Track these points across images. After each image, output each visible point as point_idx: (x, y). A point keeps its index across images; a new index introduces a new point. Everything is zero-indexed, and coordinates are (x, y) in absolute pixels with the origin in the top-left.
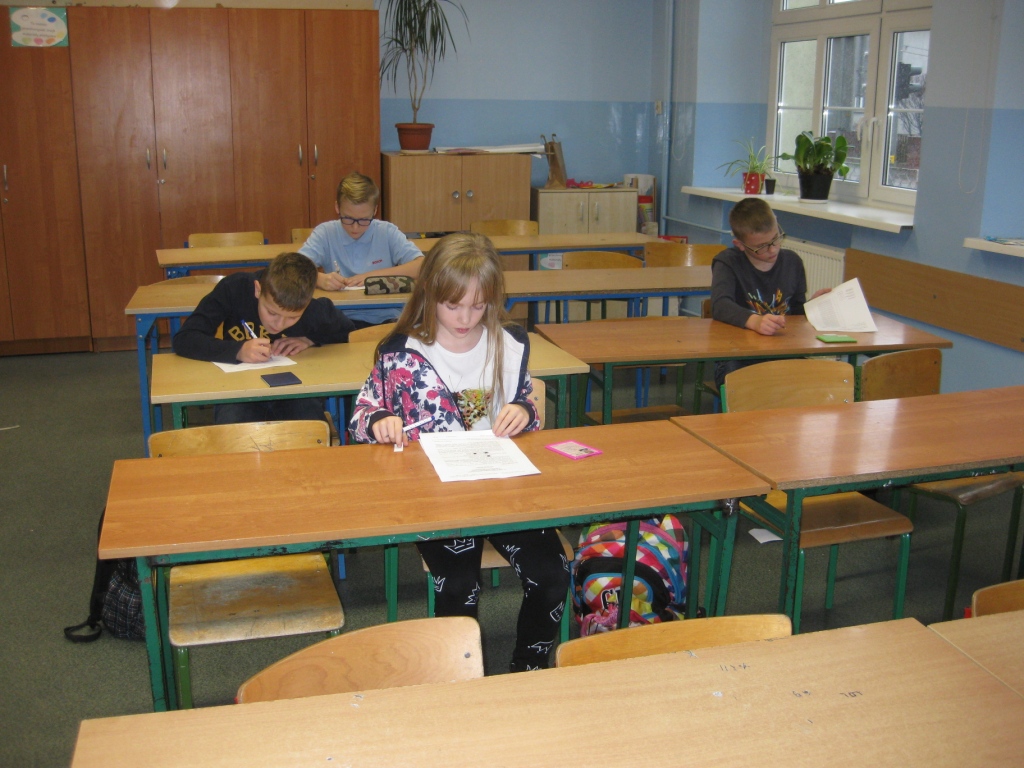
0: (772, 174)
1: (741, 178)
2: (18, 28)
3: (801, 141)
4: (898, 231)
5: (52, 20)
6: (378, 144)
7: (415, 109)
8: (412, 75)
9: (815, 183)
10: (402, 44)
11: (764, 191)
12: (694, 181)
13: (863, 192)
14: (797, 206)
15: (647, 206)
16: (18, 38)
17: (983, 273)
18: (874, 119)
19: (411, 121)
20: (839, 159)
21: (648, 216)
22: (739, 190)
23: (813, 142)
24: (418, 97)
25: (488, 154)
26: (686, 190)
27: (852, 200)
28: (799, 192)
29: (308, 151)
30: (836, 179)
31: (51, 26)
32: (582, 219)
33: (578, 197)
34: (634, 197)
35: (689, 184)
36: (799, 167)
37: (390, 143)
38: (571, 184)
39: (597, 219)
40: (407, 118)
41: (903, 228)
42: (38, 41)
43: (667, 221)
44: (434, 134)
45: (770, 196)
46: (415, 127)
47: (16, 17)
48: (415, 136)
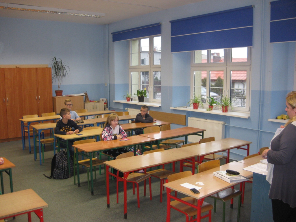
0: (132, 97)
1: (126, 98)
3: (138, 91)
4: (159, 107)
6: (52, 95)
7: (59, 88)
8: (58, 81)
9: (141, 99)
10: (56, 74)
11: (130, 101)
12: (116, 99)
13: (150, 100)
14: (138, 103)
15: (105, 105)
17: (173, 113)
18: (151, 87)
19: (58, 90)
20: (145, 94)
21: (106, 107)
22: (125, 101)
23: (140, 91)
24: (60, 84)
25: (75, 96)
26: (114, 101)
27: (148, 102)
28: (138, 101)
29: (38, 97)
30: (145, 98)
32: (93, 108)
33: (92, 104)
34: (103, 103)
35: (115, 100)
36: (138, 96)
37: (54, 95)
38: (91, 101)
39: (96, 108)
40: (57, 89)
41: (159, 106)
43: (110, 108)
44: (63, 93)
45: (132, 102)
46: (59, 91)
48: (59, 93)
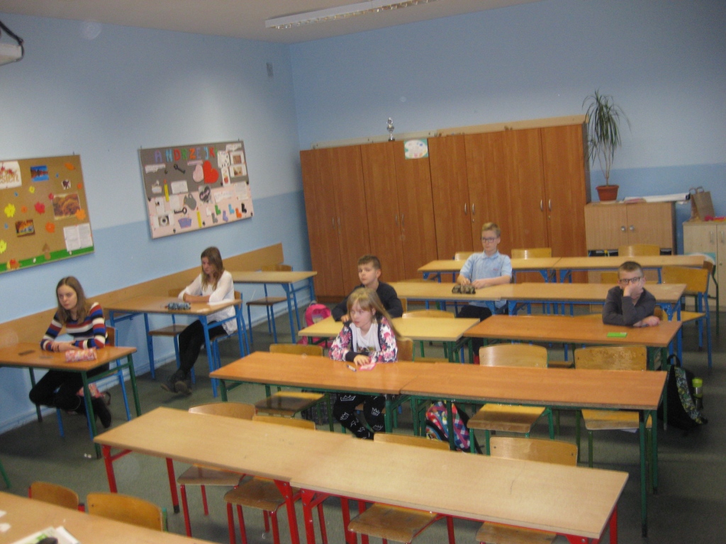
2: (407, 150)
5: (421, 145)
7: (607, 176)
16: (408, 155)
19: (605, 184)
24: (608, 169)
25: (645, 203)
29: (545, 203)
31: (421, 148)
32: (712, 242)
33: (708, 227)
38: (709, 219)
39: (722, 242)
40: (603, 183)
42: (416, 155)
44: (620, 191)
46: (608, 187)
47: (407, 145)
48: (608, 192)
